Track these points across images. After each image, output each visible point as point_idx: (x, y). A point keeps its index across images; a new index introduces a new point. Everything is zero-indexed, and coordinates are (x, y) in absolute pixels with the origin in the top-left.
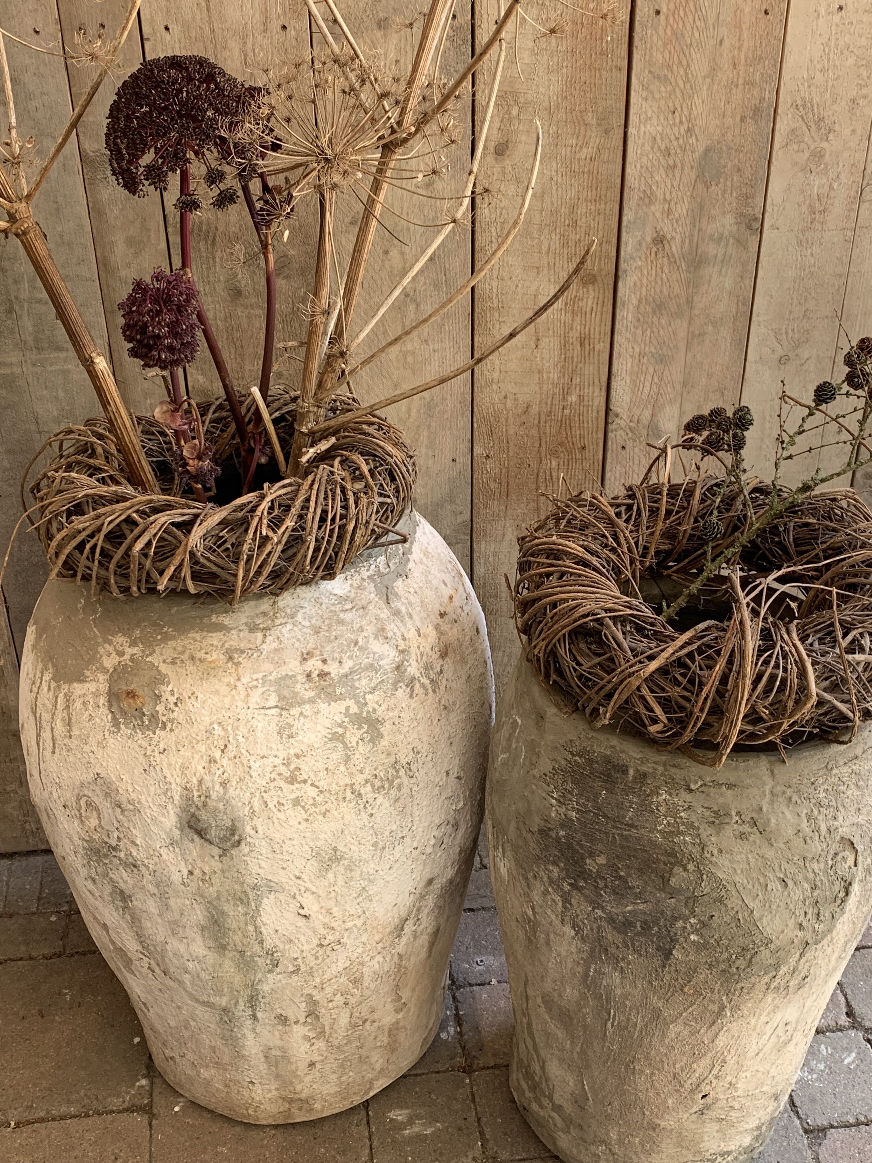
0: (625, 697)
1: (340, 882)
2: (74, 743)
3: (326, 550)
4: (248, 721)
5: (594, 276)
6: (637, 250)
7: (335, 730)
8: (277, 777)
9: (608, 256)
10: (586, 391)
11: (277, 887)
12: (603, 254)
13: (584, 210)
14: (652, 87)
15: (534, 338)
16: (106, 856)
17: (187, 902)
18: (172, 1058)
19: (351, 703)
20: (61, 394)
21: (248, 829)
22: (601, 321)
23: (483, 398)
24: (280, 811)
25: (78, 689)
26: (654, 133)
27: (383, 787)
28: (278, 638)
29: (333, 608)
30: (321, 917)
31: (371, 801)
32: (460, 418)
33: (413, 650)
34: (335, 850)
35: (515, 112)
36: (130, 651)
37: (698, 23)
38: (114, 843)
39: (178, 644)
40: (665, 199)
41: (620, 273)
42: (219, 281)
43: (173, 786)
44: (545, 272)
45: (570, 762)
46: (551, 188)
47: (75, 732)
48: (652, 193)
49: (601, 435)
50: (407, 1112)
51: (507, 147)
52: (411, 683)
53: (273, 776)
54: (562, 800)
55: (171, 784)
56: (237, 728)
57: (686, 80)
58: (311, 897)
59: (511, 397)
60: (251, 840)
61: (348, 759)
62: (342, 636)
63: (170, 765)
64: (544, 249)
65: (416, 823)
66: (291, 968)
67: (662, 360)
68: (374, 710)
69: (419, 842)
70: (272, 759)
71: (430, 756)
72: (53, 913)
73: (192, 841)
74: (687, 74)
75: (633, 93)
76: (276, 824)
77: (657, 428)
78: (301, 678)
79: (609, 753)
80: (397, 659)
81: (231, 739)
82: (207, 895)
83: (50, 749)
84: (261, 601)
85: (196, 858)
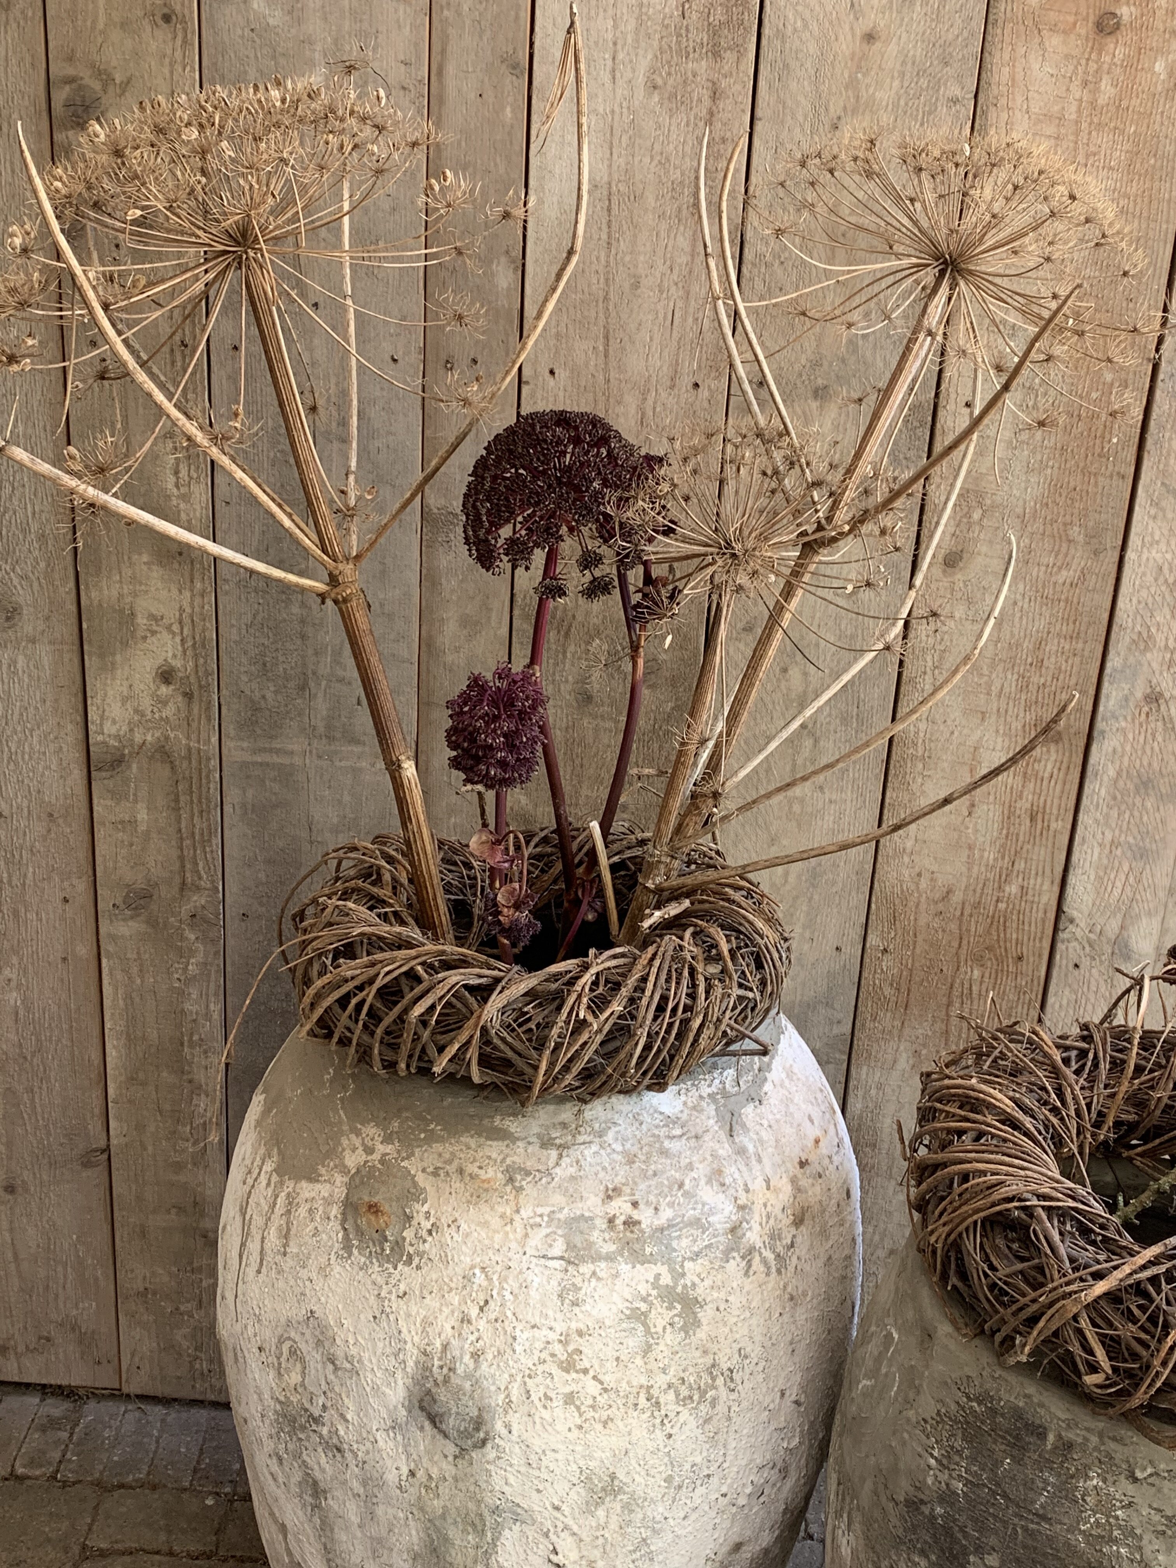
0: (1054, 1328)
1: (614, 1525)
2: (289, 1263)
3: (659, 1052)
4: (521, 1272)
5: (1059, 734)
6: (1121, 707)
7: (637, 1304)
8: (548, 1358)
10: (1032, 881)
11: (524, 1516)
13: (1055, 648)
14: (1163, 504)
16: (303, 1428)
17: (401, 1515)
19: (663, 1270)
20: (347, 798)
21: (499, 1426)
22: (1063, 791)
23: (888, 874)
24: (545, 1407)
25: (306, 1189)
26: (1160, 562)
27: (691, 1398)
28: (577, 1162)
29: (656, 1132)
31: (672, 1415)
32: (854, 894)
33: (758, 1208)
34: (613, 1477)
35: (976, 516)
36: (381, 1148)
38: (316, 1413)
39: (445, 1149)
40: (1166, 647)
41: (1095, 734)
42: (567, 681)
43: (409, 1346)
44: (994, 718)
45: (963, 1409)
46: (1014, 615)
47: (293, 1249)
48: (1149, 637)
49: (1046, 945)
51: (961, 558)
52: (749, 1254)
53: (543, 1355)
54: (945, 1462)
55: (405, 1343)
56: (506, 1280)
58: (570, 1539)
59: (926, 876)
60: (501, 1443)
61: (647, 1350)
62: (663, 1172)
64: (995, 689)
65: (728, 1458)
67: (1142, 854)
68: (694, 1285)
69: (730, 1486)
70: (545, 1332)
71: (762, 1364)
72: (210, 1493)
73: (422, 1429)
75: (1137, 508)
76: (538, 1426)
77: (1126, 946)
78: (601, 1223)
79: (1021, 1404)
80: (734, 1218)
81: (495, 1293)
82: (429, 1510)
83: (255, 1266)
84: (562, 1107)
85: (422, 1454)
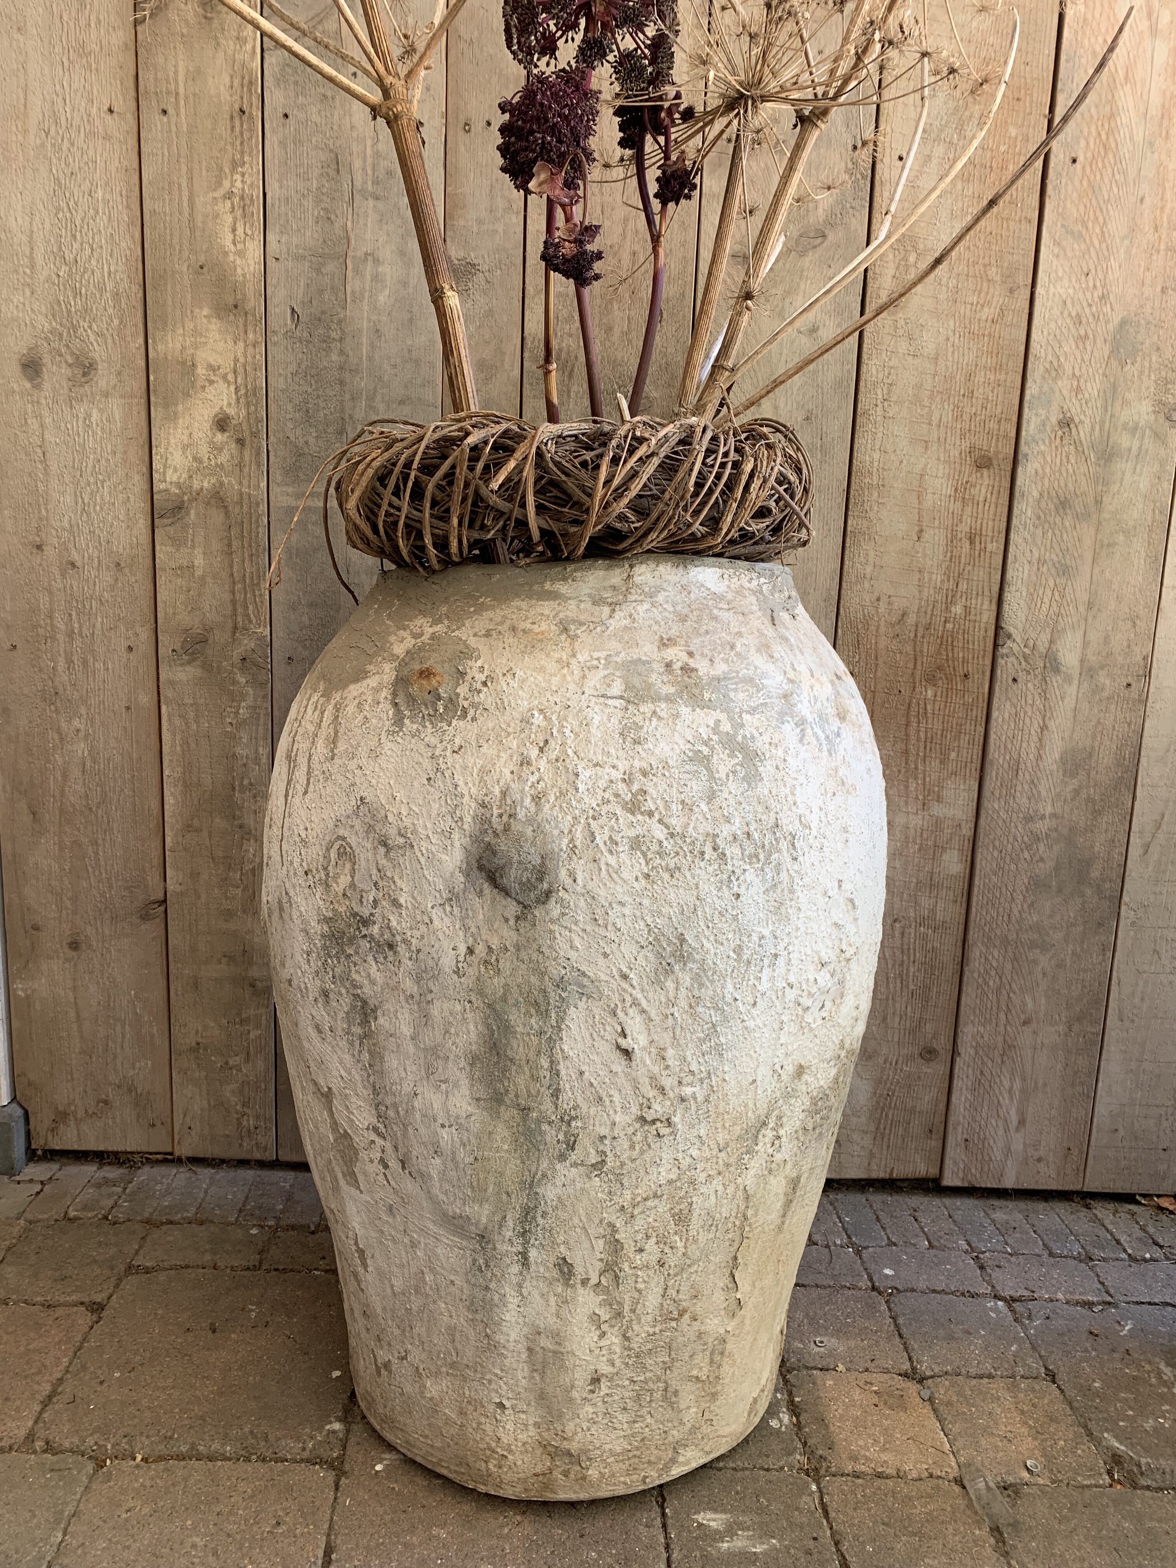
1: (683, 1004)
2: (334, 768)
3: (711, 491)
4: (581, 710)
5: (990, 459)
6: (1039, 432)
7: (698, 748)
8: (612, 798)
9: (1006, 436)
10: (974, 602)
11: (591, 988)
12: (1002, 433)
13: (982, 379)
14: (1064, 243)
15: (917, 528)
16: (352, 940)
17: (458, 1008)
18: (387, 1365)
19: (723, 717)
21: (563, 876)
22: (995, 515)
23: (852, 598)
24: (611, 852)
25: (354, 690)
26: (1064, 296)
27: (757, 856)
28: (630, 616)
30: (648, 1062)
31: (738, 872)
33: (805, 687)
34: (682, 940)
35: (912, 259)
36: (429, 631)
37: (1117, 177)
38: (365, 912)
39: (497, 614)
40: (1074, 374)
41: (1020, 457)
43: (466, 800)
44: (935, 448)
47: (341, 747)
48: (1059, 366)
49: (988, 662)
50: (724, 1516)
52: (801, 723)
53: (607, 795)
55: (462, 796)
56: (565, 718)
57: (1103, 238)
58: (639, 1017)
59: (884, 599)
60: (566, 896)
61: (711, 796)
62: (714, 633)
63: (465, 767)
64: (935, 421)
66: (594, 1158)
67: (1065, 571)
68: (753, 737)
72: (254, 1225)
73: (480, 894)
74: (1103, 232)
75: (1043, 248)
76: (604, 874)
77: (1055, 660)
78: (659, 667)
80: (786, 687)
81: (555, 731)
82: (488, 991)
83: (300, 789)
84: (611, 572)
85: (481, 924)
